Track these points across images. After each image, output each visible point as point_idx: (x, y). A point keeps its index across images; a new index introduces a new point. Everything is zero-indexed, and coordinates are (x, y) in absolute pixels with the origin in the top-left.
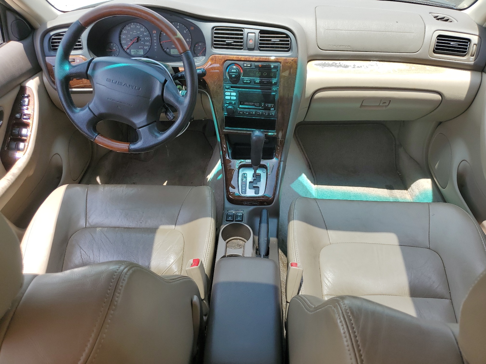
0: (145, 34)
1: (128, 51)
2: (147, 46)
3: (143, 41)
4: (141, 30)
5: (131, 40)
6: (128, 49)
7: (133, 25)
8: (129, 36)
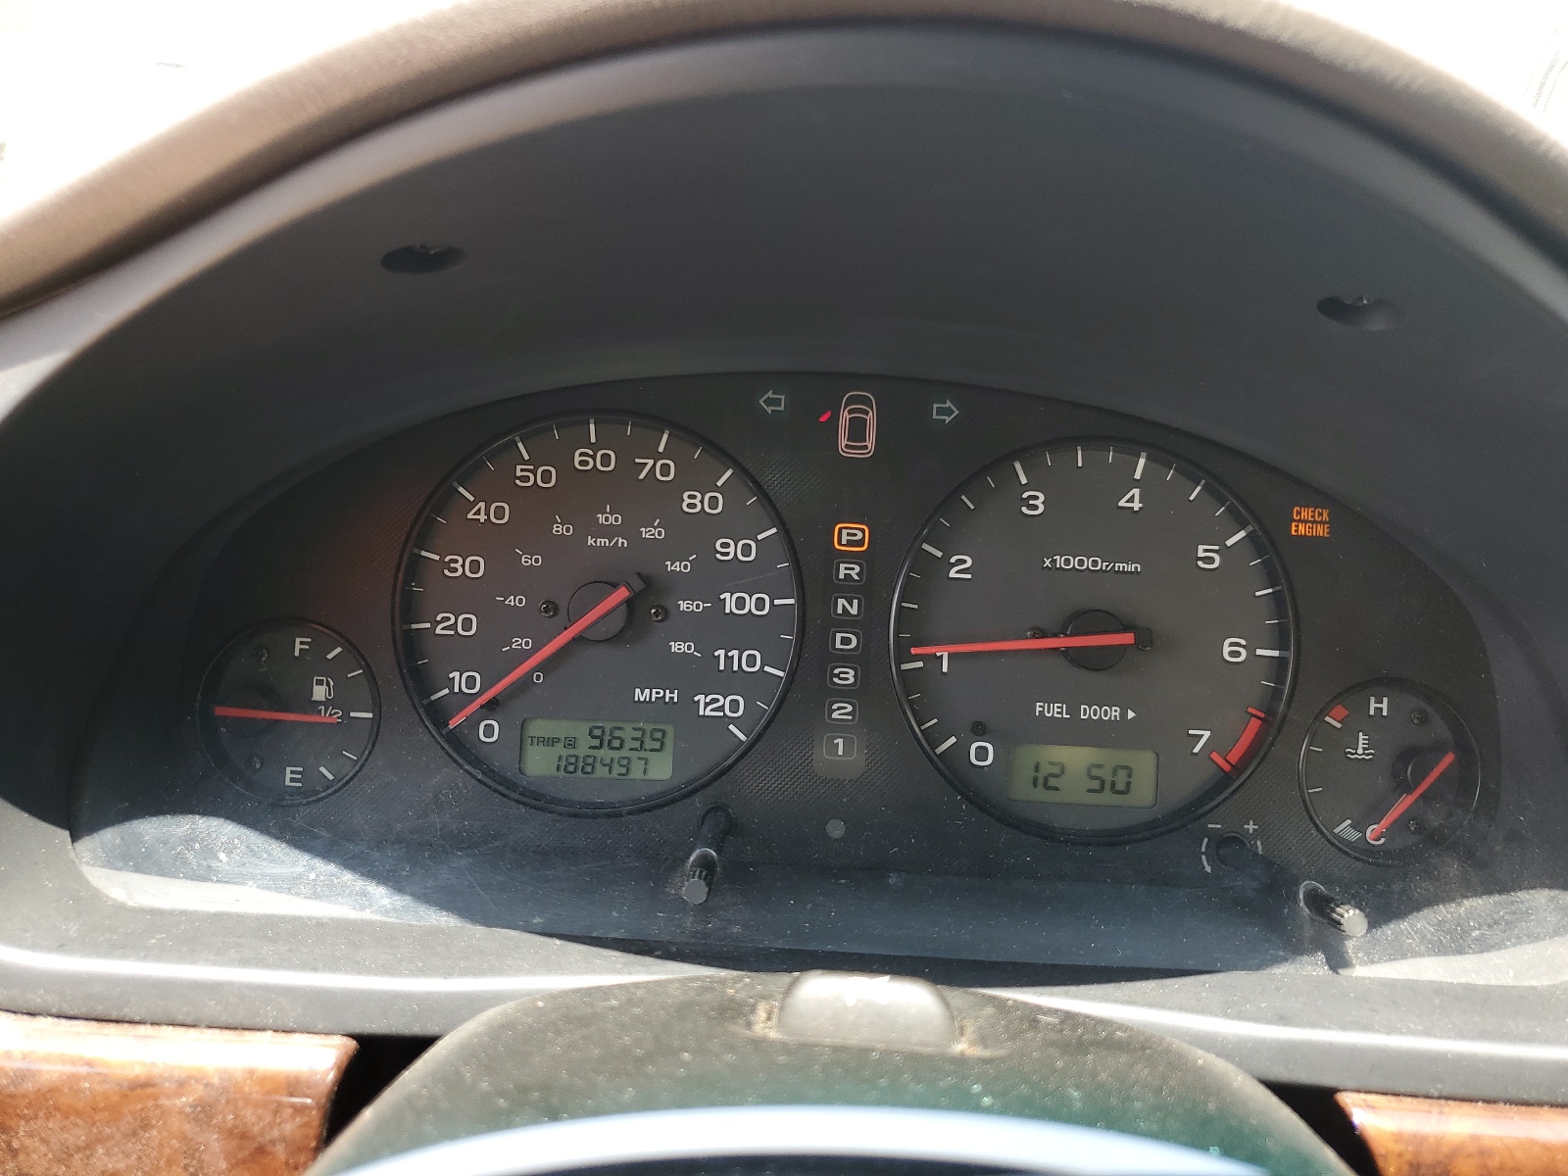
0: (730, 550)
1: (490, 732)
2: (730, 681)
3: (691, 627)
4: (693, 502)
5: (552, 607)
6: (492, 707)
7: (595, 448)
8: (526, 561)
